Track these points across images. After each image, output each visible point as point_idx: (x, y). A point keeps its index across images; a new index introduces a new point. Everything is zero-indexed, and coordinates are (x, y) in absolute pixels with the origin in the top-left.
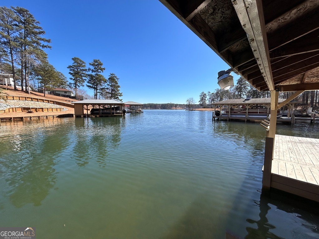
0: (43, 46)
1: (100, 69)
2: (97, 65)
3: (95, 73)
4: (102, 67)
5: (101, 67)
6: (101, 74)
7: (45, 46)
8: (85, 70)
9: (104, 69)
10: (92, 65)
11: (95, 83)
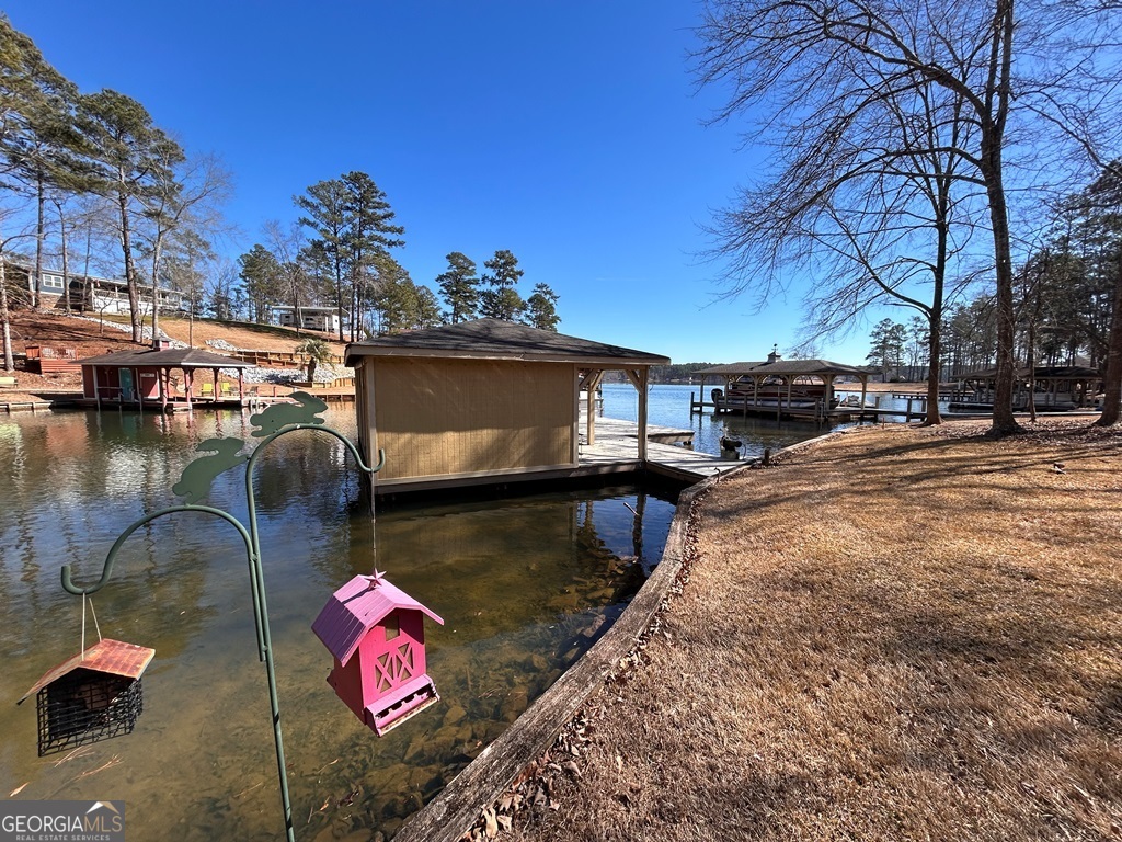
0: (391, 244)
1: (510, 276)
2: (505, 265)
3: (498, 287)
4: (516, 268)
5: (512, 270)
6: (514, 287)
7: (394, 243)
8: (476, 282)
9: (521, 274)
10: (492, 266)
11: (496, 312)
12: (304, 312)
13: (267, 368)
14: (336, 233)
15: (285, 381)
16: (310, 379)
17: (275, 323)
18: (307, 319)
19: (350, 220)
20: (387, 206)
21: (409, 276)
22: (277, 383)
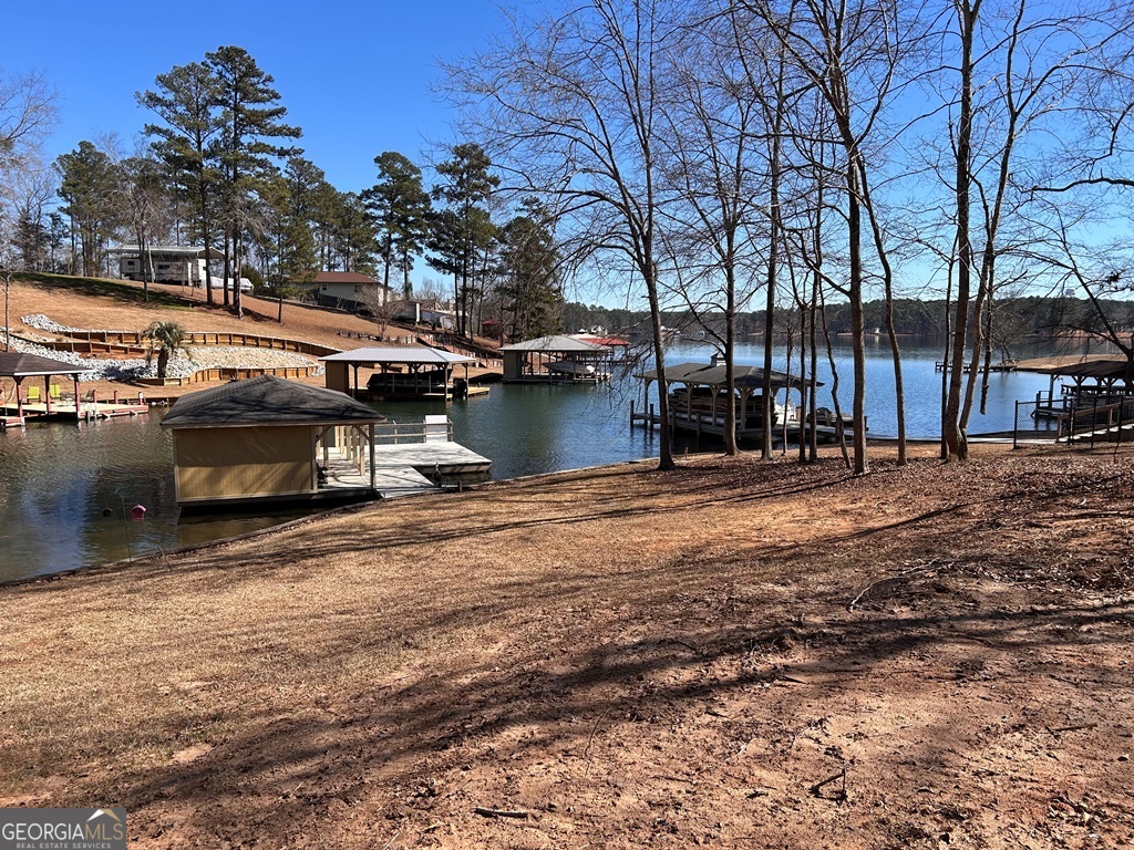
1: (480, 186)
2: (470, 169)
3: (460, 204)
4: (489, 173)
5: (482, 176)
6: (484, 204)
9: (495, 182)
10: (449, 172)
12: (155, 256)
13: (104, 358)
14: (199, 143)
15: (129, 378)
16: (161, 373)
17: (113, 274)
18: (161, 267)
19: (218, 124)
20: (276, 96)
21: (326, 179)
22: (118, 380)
